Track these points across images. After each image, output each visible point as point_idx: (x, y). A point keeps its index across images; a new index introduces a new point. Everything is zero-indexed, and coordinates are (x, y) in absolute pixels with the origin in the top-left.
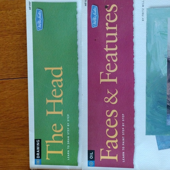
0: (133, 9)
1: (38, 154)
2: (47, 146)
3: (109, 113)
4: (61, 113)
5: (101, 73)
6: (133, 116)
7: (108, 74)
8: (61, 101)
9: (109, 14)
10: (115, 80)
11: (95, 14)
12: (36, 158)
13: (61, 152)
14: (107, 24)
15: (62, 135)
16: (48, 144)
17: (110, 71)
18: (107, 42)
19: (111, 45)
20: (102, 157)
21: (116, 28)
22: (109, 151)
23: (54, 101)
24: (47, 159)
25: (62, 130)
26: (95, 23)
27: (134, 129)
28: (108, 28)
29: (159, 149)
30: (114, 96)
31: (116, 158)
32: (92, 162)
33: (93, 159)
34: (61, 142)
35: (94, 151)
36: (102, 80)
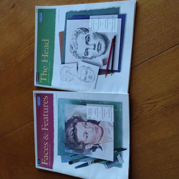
0: (53, 98)
1: (38, 79)
2: (41, 76)
3: (45, 144)
4: (47, 61)
5: (42, 126)
6: (53, 146)
7: (45, 126)
8: (47, 56)
9: (45, 100)
10: (47, 129)
11: (39, 100)
12: (37, 81)
13: (46, 79)
14: (44, 104)
15: (46, 72)
16: (42, 75)
17: (45, 125)
18: (44, 112)
19: (46, 114)
20: (43, 163)
21: (47, 106)
22: (45, 160)
23: (45, 56)
24: (41, 82)
25: (47, 69)
26: (39, 104)
27: (53, 152)
28: (44, 106)
29: (62, 162)
30: (47, 136)
31: (47, 164)
32: (39, 164)
33: (39, 163)
34: (46, 75)
35: (40, 160)
36: (42, 129)
